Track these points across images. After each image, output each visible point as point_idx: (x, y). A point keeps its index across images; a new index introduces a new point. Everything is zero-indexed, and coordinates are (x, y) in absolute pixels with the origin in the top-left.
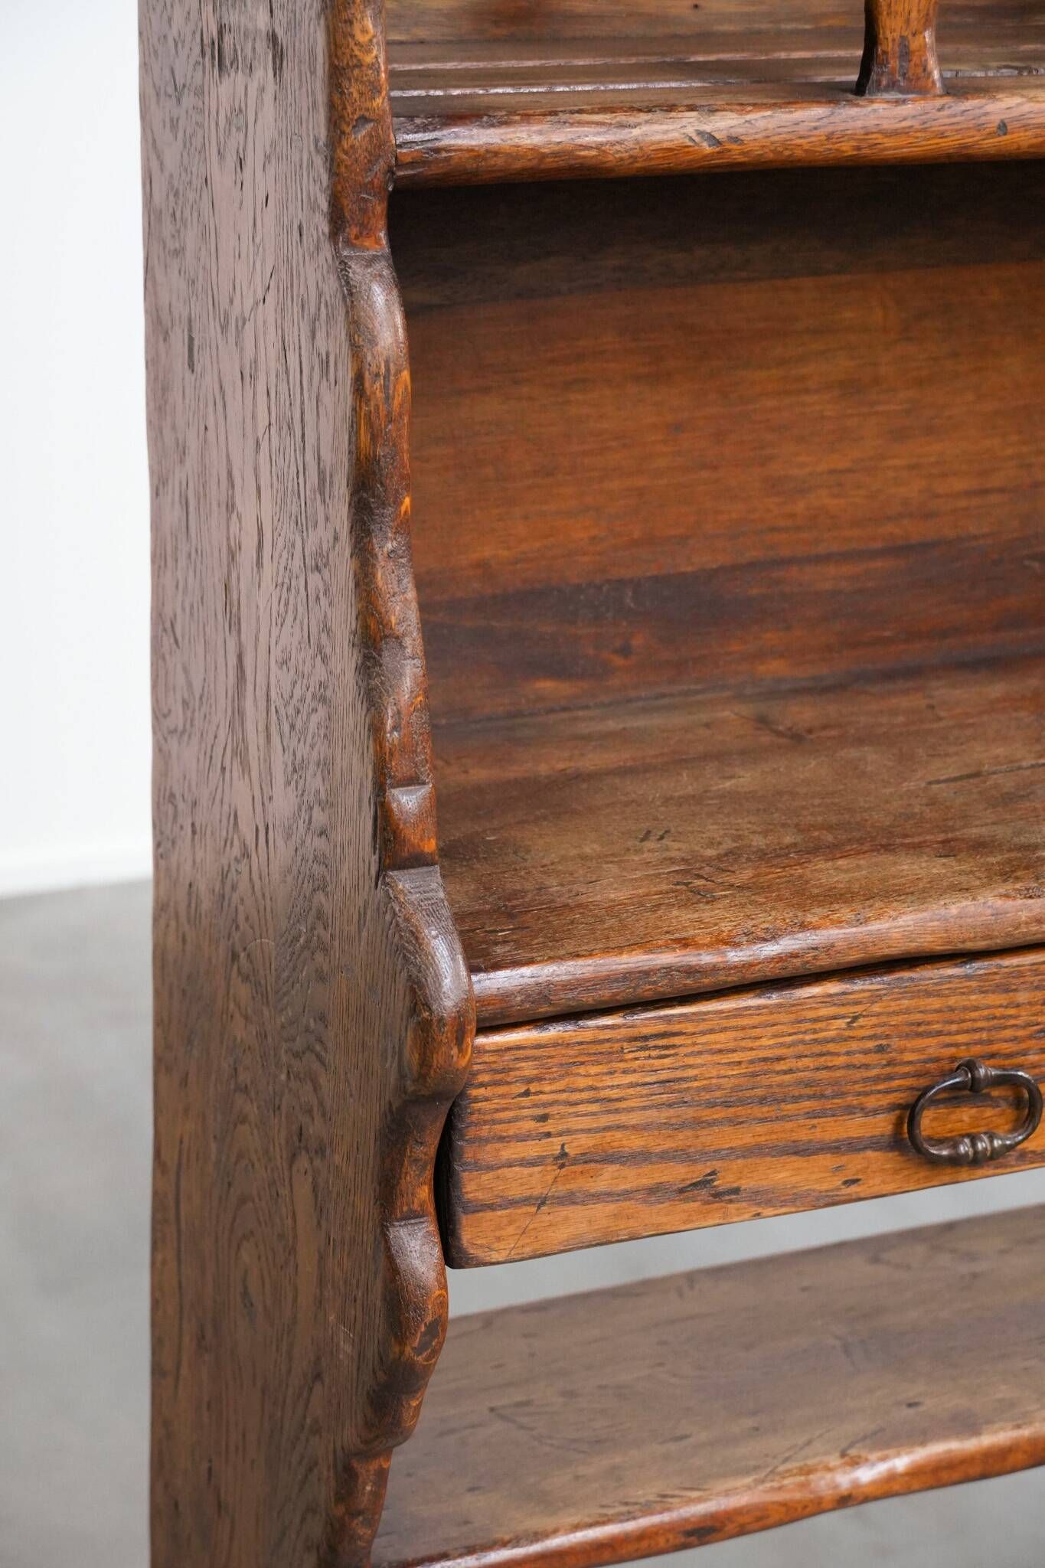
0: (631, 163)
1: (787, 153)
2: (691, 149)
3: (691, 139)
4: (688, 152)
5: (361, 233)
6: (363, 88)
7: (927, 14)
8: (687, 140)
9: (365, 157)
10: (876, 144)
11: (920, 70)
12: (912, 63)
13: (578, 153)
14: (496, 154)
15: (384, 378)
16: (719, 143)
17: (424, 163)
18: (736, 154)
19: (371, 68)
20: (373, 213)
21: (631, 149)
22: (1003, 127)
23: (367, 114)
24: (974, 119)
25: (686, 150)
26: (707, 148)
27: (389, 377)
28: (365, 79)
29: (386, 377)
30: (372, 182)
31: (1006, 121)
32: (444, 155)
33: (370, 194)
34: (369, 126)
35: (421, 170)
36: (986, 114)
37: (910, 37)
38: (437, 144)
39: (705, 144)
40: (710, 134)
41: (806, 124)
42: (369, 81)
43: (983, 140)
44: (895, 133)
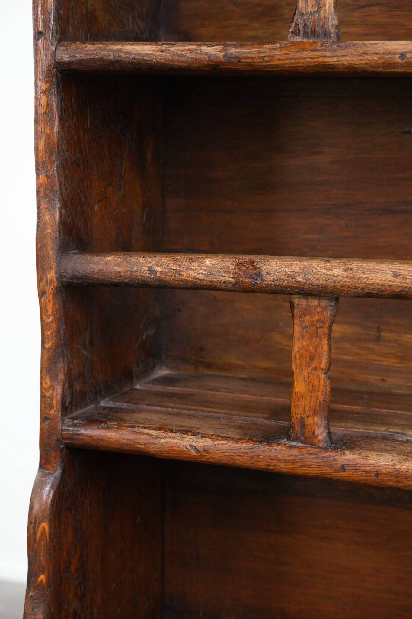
0: (160, 454)
1: (232, 461)
2: (187, 452)
3: (186, 448)
4: (185, 453)
5: (46, 463)
6: (46, 406)
7: (315, 409)
8: (185, 448)
9: (47, 433)
10: (276, 465)
11: (311, 434)
12: (307, 430)
13: (136, 445)
14: (102, 440)
15: (34, 524)
16: (199, 452)
17: (73, 439)
18: (207, 457)
19: (49, 398)
20: (51, 456)
21: (159, 448)
22: (343, 468)
23: (47, 416)
24: (327, 462)
25: (184, 452)
26: (194, 453)
27: (36, 524)
28: (46, 402)
29: (35, 524)
30: (50, 443)
31: (345, 466)
32: (81, 437)
33: (49, 448)
34: (49, 421)
35: (73, 441)
36: (335, 460)
37: (305, 418)
38: (78, 432)
39: (193, 451)
40: (195, 447)
41: (241, 450)
42: (48, 403)
43: (333, 472)
44: (286, 461)
